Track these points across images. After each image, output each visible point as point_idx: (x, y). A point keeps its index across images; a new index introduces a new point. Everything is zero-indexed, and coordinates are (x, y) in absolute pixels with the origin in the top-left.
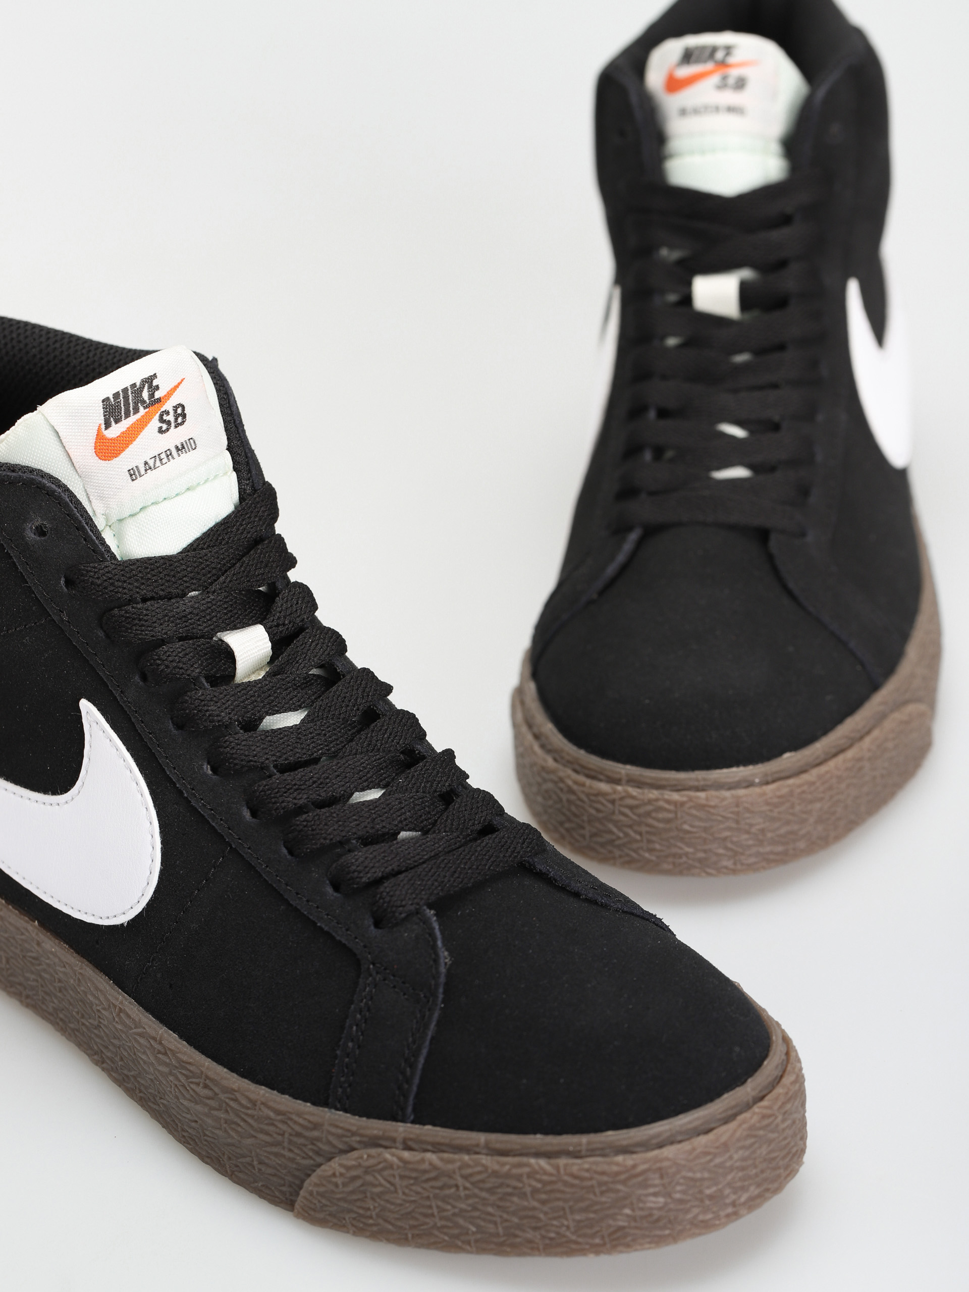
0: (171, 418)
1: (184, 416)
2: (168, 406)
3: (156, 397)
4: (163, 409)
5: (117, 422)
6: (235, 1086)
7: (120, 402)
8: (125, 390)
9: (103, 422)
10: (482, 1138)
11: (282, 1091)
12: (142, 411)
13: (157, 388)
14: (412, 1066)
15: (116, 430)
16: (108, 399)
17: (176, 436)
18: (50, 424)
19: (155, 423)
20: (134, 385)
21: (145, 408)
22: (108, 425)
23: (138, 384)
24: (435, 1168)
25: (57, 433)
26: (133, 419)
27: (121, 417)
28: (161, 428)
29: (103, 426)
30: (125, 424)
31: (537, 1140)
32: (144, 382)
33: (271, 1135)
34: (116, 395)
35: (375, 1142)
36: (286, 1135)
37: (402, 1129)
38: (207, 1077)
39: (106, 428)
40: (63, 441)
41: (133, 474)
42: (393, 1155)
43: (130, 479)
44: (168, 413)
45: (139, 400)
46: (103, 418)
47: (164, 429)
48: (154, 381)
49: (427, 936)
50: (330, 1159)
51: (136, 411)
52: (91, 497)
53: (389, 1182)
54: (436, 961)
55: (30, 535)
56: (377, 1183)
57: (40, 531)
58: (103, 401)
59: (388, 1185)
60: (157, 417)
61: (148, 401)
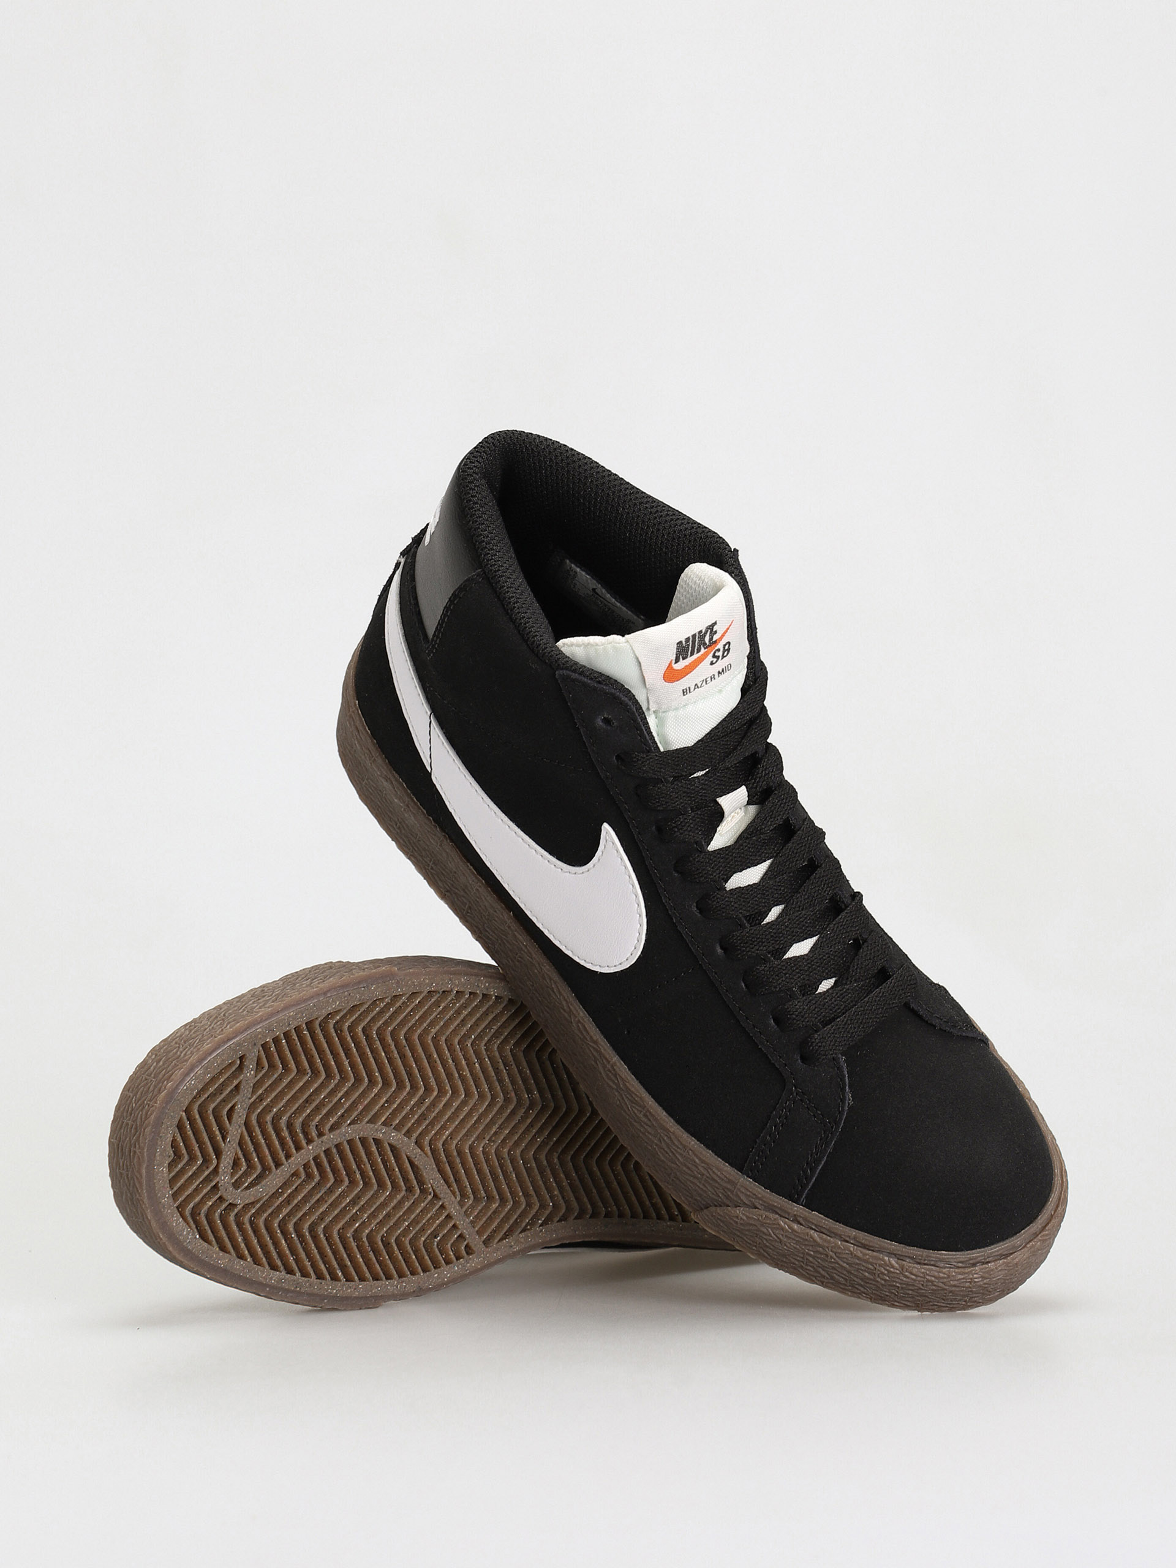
0: (720, 654)
1: (729, 650)
2: (720, 646)
3: (714, 640)
4: (716, 648)
5: (683, 659)
6: (672, 1130)
7: (689, 645)
8: (694, 636)
9: (674, 659)
10: (854, 1232)
11: (708, 1146)
12: (703, 650)
13: (716, 632)
14: (813, 1170)
15: (683, 664)
16: (681, 642)
17: (721, 664)
18: (635, 655)
19: (710, 658)
20: (700, 632)
21: (705, 648)
22: (677, 661)
23: (704, 631)
24: (815, 1241)
25: (640, 663)
26: (696, 656)
27: (688, 655)
28: (712, 662)
29: (674, 662)
30: (690, 660)
31: (893, 1246)
32: (708, 628)
33: (692, 1171)
34: (687, 640)
35: (773, 1209)
36: (705, 1177)
37: (797, 1209)
38: (648, 1111)
39: (676, 662)
40: (643, 668)
41: (684, 692)
42: (785, 1223)
43: (682, 694)
44: (719, 650)
45: (702, 643)
46: (675, 656)
47: (714, 662)
48: (715, 627)
49: (839, 1080)
50: (736, 1206)
51: (699, 651)
52: (650, 702)
53: (777, 1236)
54: (843, 1101)
55: (599, 722)
56: (768, 1233)
57: (607, 721)
58: (678, 644)
59: (776, 1238)
60: (711, 654)
61: (708, 644)
